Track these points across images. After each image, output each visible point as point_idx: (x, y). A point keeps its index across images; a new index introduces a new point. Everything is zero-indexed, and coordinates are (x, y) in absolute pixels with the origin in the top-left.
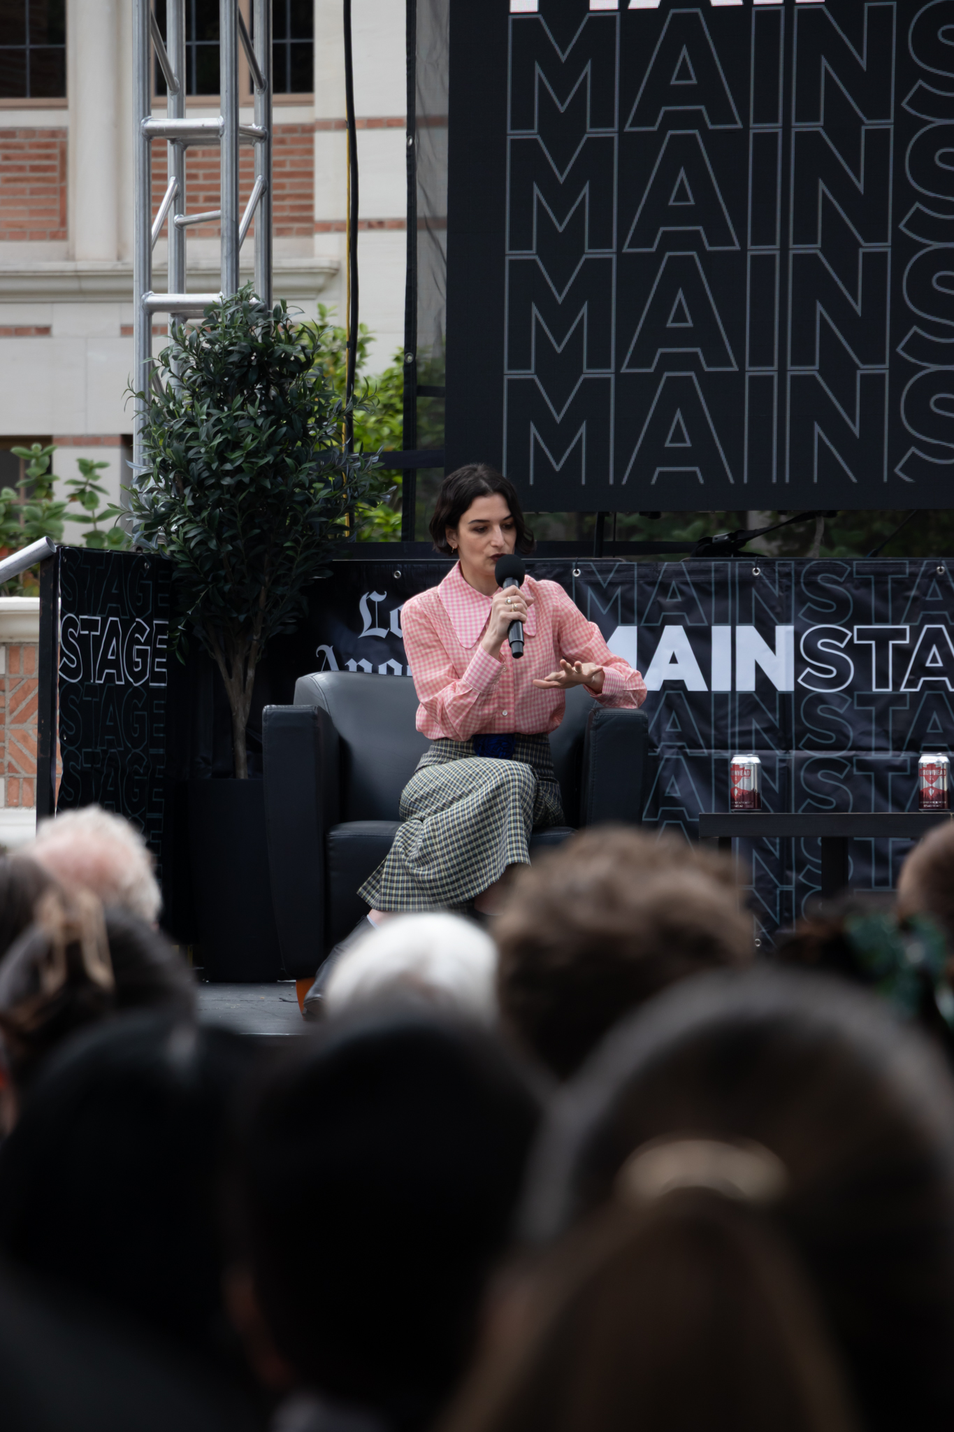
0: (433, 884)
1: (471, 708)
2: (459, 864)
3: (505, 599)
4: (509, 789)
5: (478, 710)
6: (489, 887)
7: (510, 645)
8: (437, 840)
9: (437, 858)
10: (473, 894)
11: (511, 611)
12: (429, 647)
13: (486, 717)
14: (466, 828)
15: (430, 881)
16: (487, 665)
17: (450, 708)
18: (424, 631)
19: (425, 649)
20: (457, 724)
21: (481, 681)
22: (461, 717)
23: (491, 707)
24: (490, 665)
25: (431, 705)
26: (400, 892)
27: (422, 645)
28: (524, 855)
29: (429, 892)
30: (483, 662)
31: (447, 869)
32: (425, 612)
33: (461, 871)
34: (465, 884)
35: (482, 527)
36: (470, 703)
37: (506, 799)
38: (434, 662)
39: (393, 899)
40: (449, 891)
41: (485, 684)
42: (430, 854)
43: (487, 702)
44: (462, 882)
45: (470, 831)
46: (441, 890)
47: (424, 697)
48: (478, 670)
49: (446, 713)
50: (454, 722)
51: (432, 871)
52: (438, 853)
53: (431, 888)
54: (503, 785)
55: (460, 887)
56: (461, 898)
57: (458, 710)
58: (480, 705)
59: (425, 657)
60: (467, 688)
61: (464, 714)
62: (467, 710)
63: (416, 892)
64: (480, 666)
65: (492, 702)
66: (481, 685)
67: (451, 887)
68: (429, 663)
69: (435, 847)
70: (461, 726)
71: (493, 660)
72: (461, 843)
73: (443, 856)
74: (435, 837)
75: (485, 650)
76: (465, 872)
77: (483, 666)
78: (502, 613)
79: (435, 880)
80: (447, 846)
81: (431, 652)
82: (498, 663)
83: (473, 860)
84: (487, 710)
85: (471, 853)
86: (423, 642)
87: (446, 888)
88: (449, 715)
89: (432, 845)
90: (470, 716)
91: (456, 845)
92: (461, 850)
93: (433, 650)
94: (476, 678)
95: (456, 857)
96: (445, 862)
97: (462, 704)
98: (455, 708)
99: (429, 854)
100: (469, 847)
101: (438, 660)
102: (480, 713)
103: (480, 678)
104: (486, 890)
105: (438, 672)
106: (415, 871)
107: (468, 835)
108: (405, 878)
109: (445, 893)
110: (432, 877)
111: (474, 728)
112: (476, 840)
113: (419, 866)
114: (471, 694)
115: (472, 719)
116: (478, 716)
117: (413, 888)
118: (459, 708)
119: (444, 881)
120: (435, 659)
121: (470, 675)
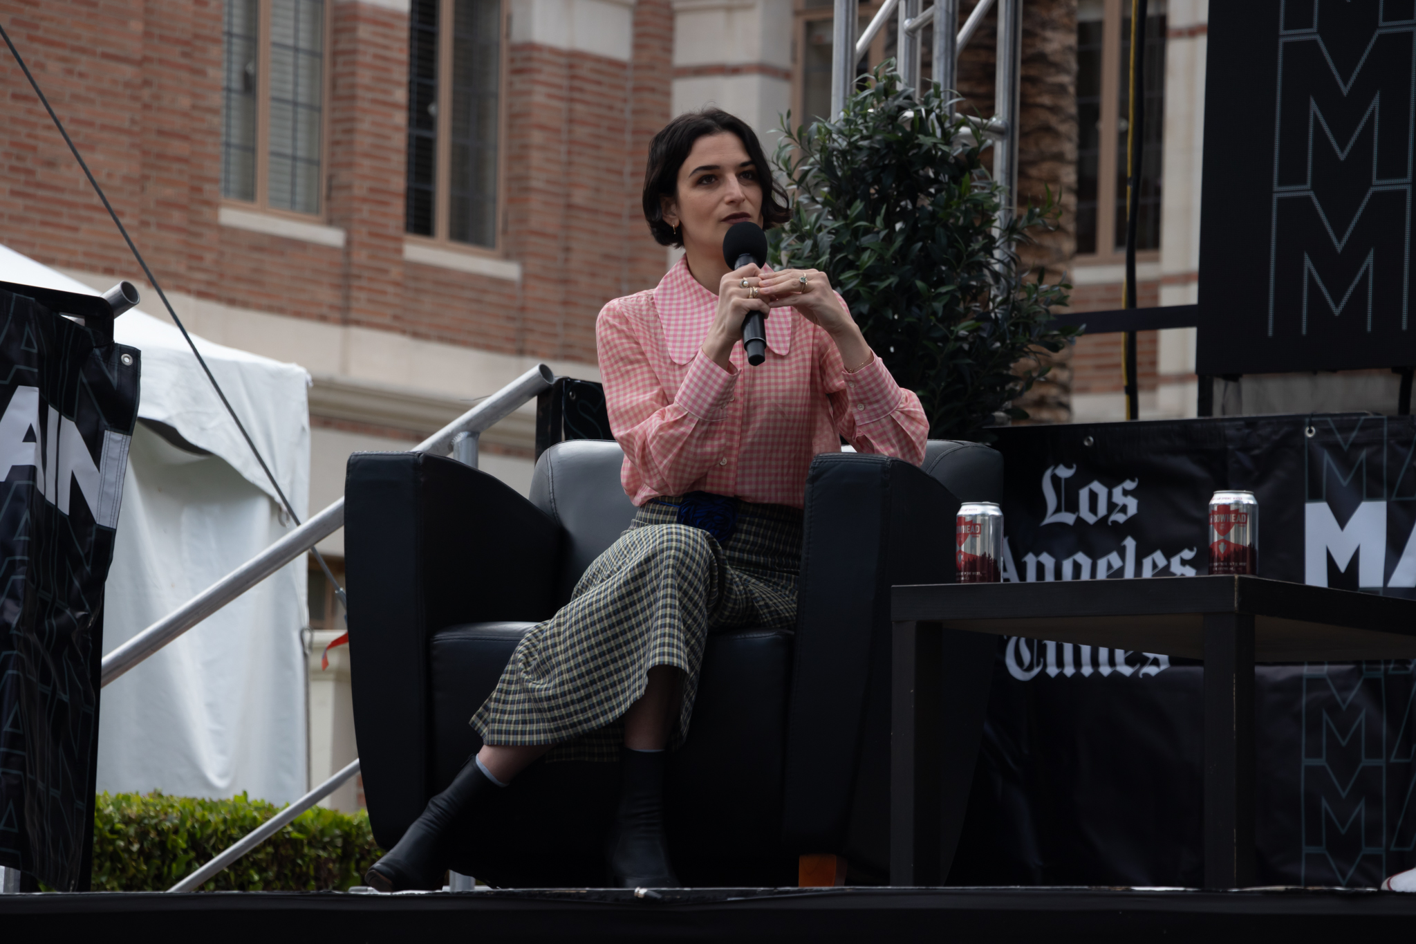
0: (553, 703)
1: (686, 443)
2: (589, 672)
3: (741, 280)
4: (662, 561)
5: (696, 446)
6: (632, 705)
7: (745, 346)
8: (562, 637)
9: (559, 664)
10: (610, 717)
11: (748, 298)
12: (631, 363)
13: (708, 457)
14: (601, 620)
15: (548, 699)
16: (709, 377)
17: (655, 442)
18: (624, 341)
19: (625, 365)
20: (665, 467)
21: (700, 401)
22: (670, 456)
23: (716, 443)
24: (714, 376)
25: (628, 441)
26: (514, 718)
27: (622, 359)
28: (679, 657)
29: (549, 715)
30: (703, 373)
31: (573, 680)
32: (626, 315)
33: (593, 682)
34: (600, 703)
35: (710, 177)
36: (683, 434)
37: (657, 576)
38: (637, 383)
39: (504, 727)
40: (576, 712)
41: (706, 406)
42: (551, 658)
43: (711, 435)
44: (594, 700)
45: (606, 623)
46: (563, 711)
47: (619, 431)
48: (696, 385)
49: (650, 453)
50: (661, 463)
51: (552, 684)
52: (560, 656)
53: (551, 709)
54: (654, 556)
55: (592, 707)
56: (594, 724)
57: (667, 443)
58: (699, 438)
59: (626, 377)
60: (681, 413)
61: (675, 450)
62: (680, 444)
63: (535, 716)
64: (700, 378)
65: (717, 436)
66: (701, 407)
67: (578, 707)
68: (631, 385)
69: (558, 649)
70: (670, 469)
71: (718, 369)
72: (593, 641)
73: (567, 660)
74: (559, 634)
75: (707, 355)
76: (599, 685)
77: (704, 378)
78: (735, 299)
79: (555, 697)
80: (572, 646)
81: (634, 369)
82: (725, 374)
83: (612, 667)
84: (711, 447)
85: (608, 657)
86: (623, 354)
87: (572, 709)
88: (654, 452)
89: (554, 645)
90: (684, 454)
91: (585, 645)
92: (592, 652)
93: (636, 366)
94: (693, 396)
95: (585, 662)
96: (569, 670)
97: (672, 436)
98: (662, 442)
99: (549, 658)
100: (604, 648)
101: (643, 380)
102: (699, 451)
103: (698, 396)
104: (628, 711)
105: (641, 396)
106: (530, 685)
107: (604, 630)
108: (522, 696)
109: (569, 715)
110: (551, 692)
111: (690, 473)
112: (615, 636)
113: (539, 678)
114: (686, 421)
115: (687, 459)
116: (695, 454)
117: (530, 711)
118: (667, 441)
119: (568, 698)
120: (639, 378)
121: (684, 393)
